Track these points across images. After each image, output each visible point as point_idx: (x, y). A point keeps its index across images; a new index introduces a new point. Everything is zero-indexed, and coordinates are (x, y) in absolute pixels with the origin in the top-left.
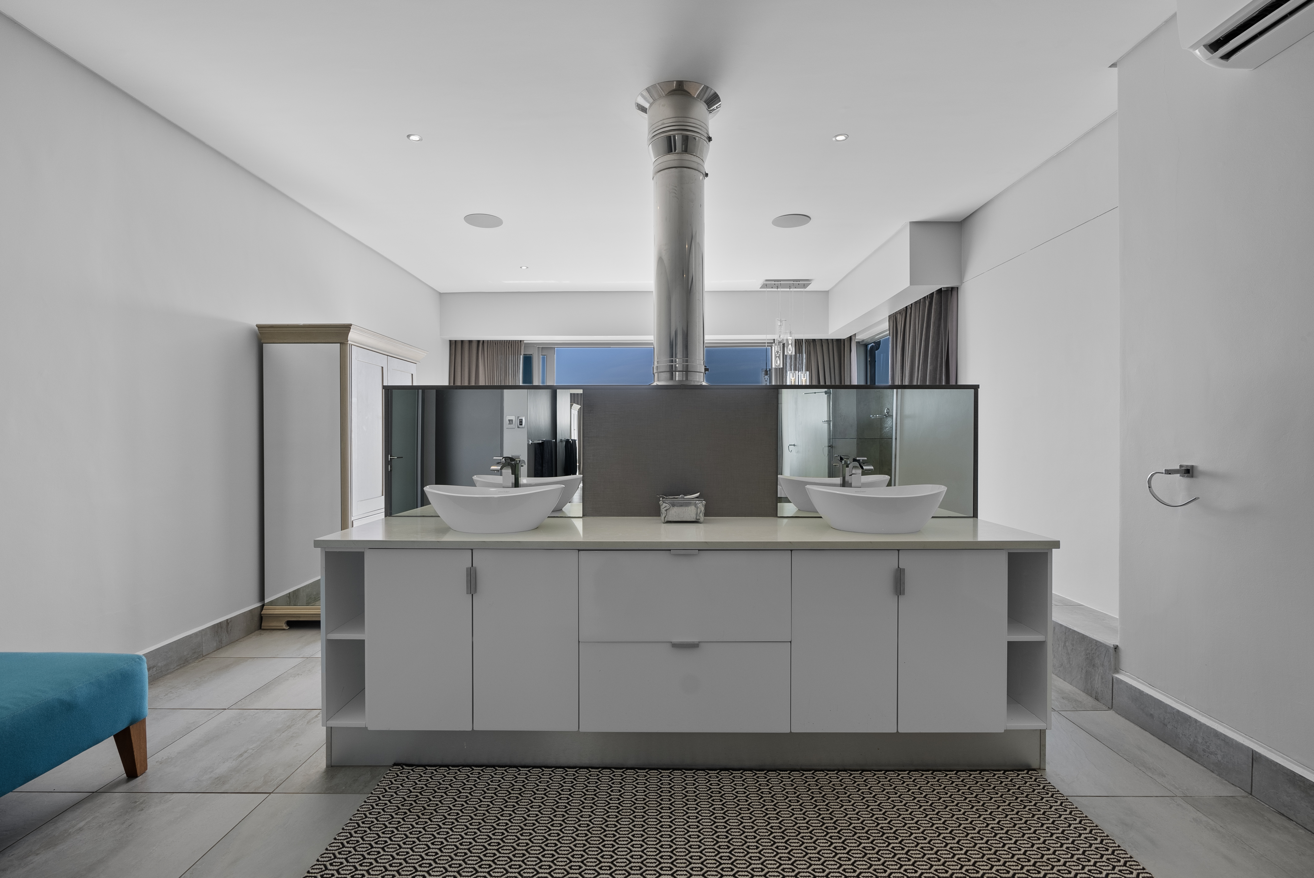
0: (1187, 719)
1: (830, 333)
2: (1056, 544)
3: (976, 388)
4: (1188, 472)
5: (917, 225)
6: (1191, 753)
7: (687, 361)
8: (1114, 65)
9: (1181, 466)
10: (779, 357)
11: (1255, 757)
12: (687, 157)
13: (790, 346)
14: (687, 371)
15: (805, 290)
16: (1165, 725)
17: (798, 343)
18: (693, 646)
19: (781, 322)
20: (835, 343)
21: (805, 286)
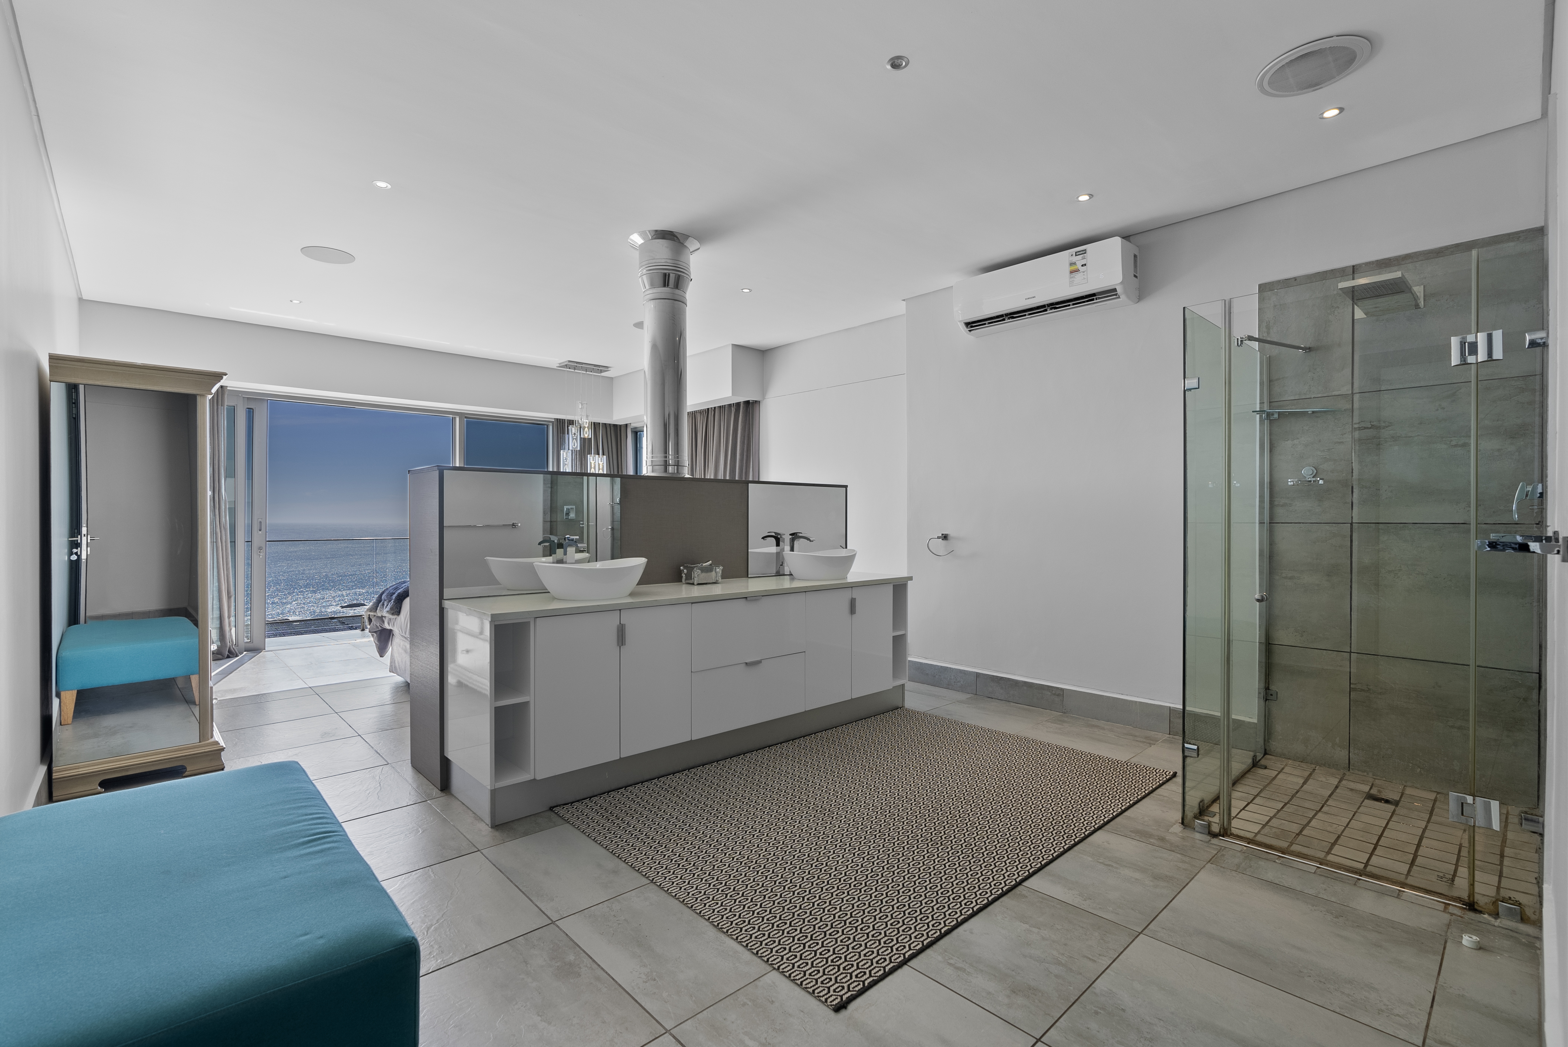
0: (946, 669)
1: (614, 419)
2: (911, 578)
3: (846, 487)
4: (945, 537)
5: (737, 347)
6: (949, 686)
7: (678, 457)
8: (904, 300)
9: (942, 534)
10: (576, 439)
11: (978, 675)
12: (677, 291)
13: (586, 429)
14: (678, 465)
15: (600, 374)
16: (935, 677)
17: (595, 426)
18: (758, 662)
19: (582, 404)
20: (612, 427)
21: (601, 371)
